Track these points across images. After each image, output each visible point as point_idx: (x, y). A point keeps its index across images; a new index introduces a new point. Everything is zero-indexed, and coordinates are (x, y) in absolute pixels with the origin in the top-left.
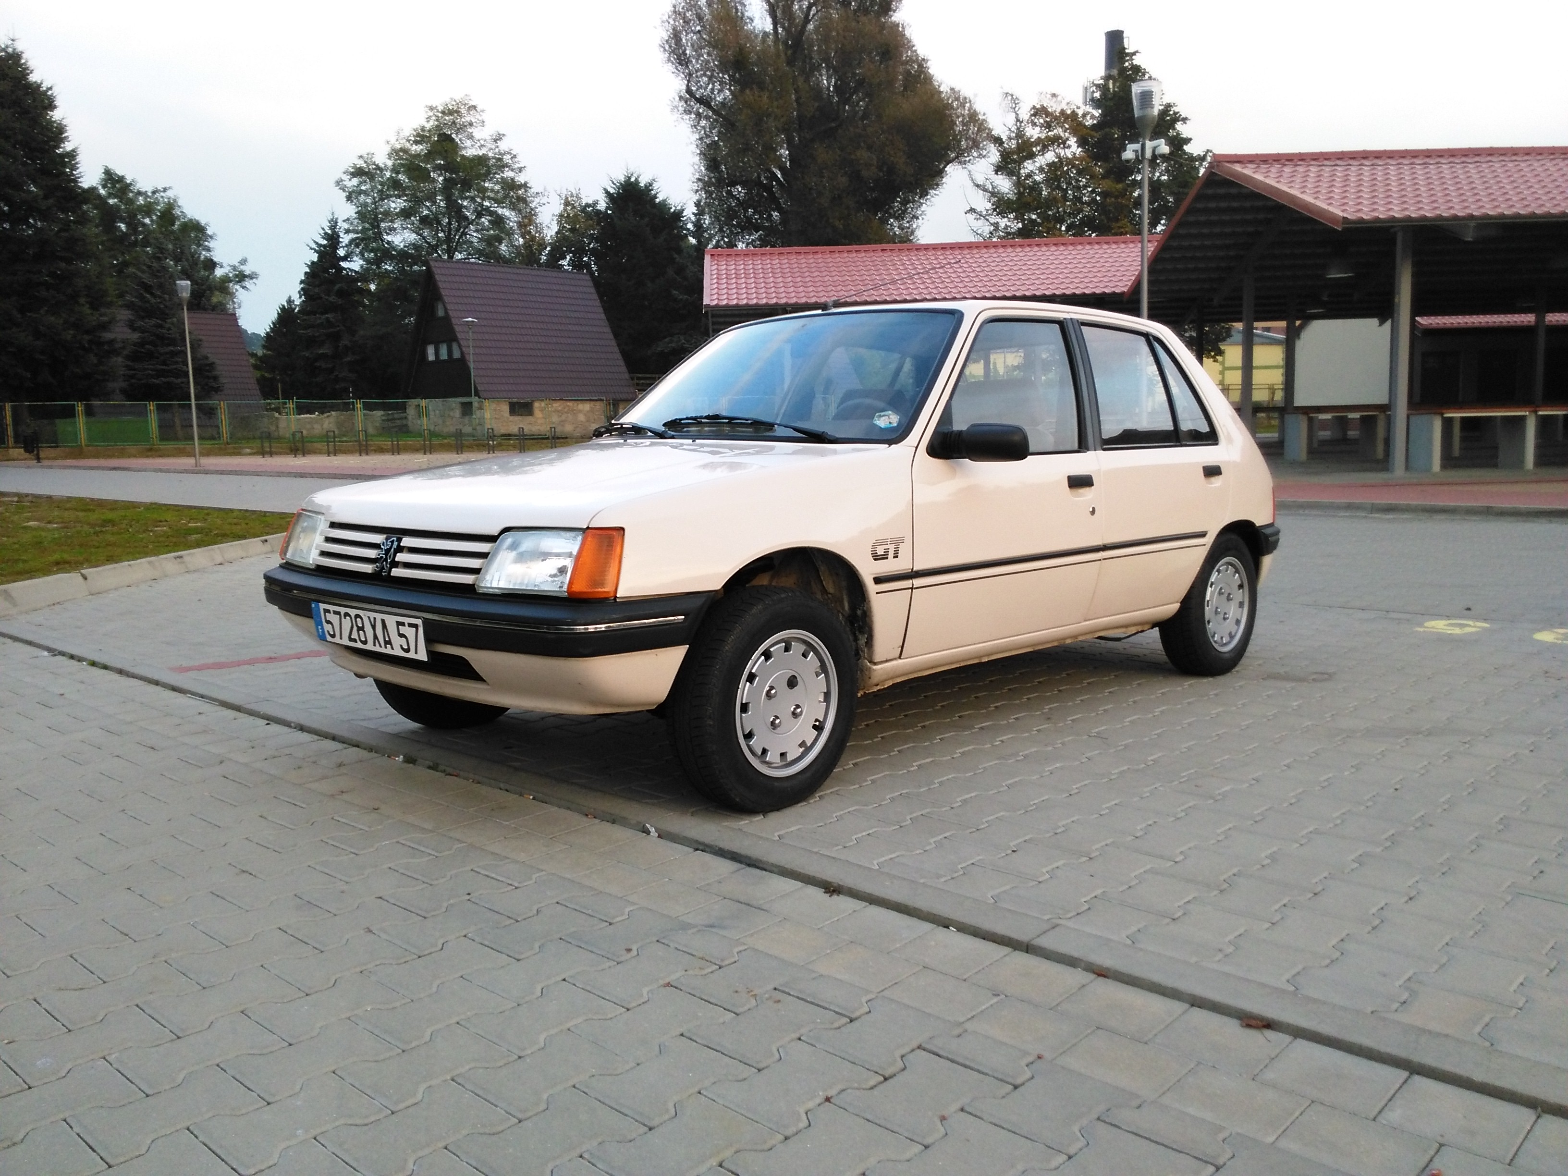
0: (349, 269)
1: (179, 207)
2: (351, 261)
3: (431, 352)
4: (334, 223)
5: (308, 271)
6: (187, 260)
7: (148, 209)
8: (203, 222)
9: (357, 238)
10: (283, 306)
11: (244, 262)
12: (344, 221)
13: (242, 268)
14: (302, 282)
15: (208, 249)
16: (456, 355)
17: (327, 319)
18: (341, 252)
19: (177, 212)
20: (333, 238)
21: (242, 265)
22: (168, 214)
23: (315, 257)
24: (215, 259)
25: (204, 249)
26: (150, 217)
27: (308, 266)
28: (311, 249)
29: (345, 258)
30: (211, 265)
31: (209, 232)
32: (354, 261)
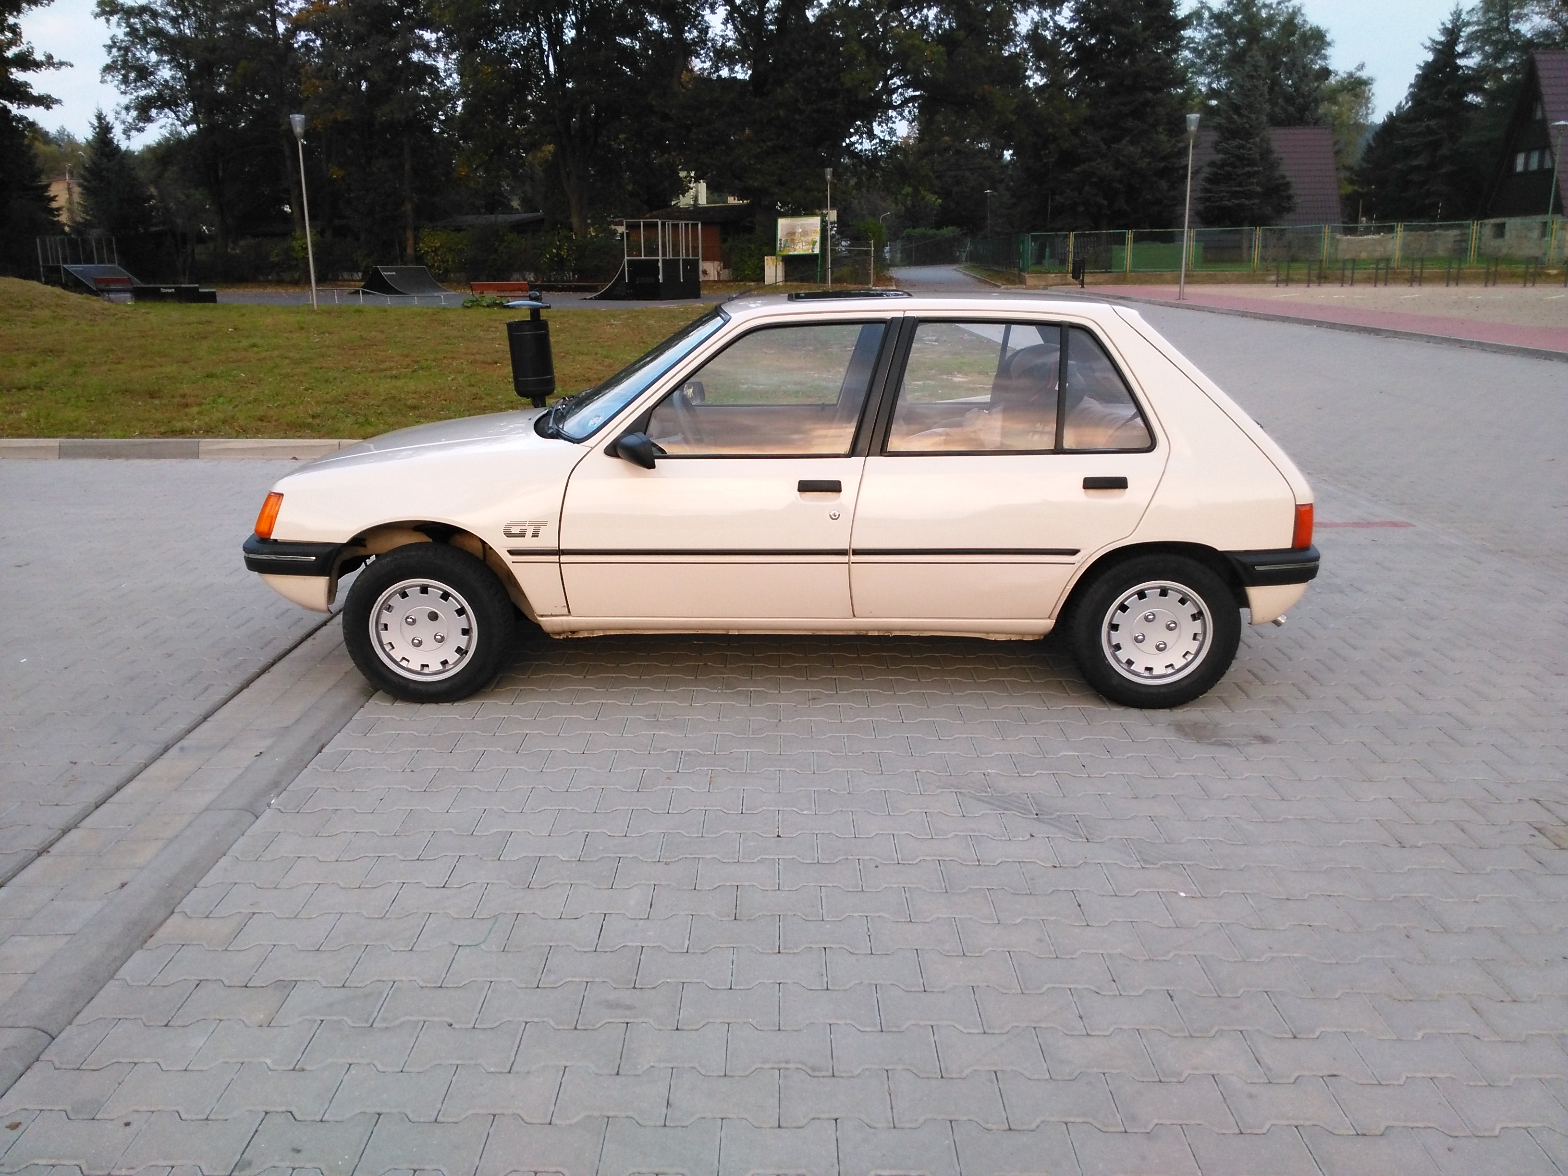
0: (1466, 66)
1: (1302, 15)
2: (1469, 58)
3: (1520, 160)
4: (1457, 14)
5: (1420, 73)
6: (1298, 72)
7: (1270, 22)
8: (1323, 27)
9: (1479, 31)
10: (1391, 114)
11: (1361, 67)
12: (1467, 13)
13: (1359, 74)
14: (1411, 86)
15: (1325, 58)
16: (1548, 165)
17: (1428, 126)
18: (1460, 48)
19: (1299, 20)
20: (1452, 34)
21: (1359, 70)
22: (1290, 25)
23: (1430, 57)
24: (1331, 68)
25: (1320, 59)
26: (1270, 30)
27: (1420, 67)
28: (1425, 48)
29: (1465, 54)
30: (1326, 73)
31: (1329, 38)
32: (1473, 57)
